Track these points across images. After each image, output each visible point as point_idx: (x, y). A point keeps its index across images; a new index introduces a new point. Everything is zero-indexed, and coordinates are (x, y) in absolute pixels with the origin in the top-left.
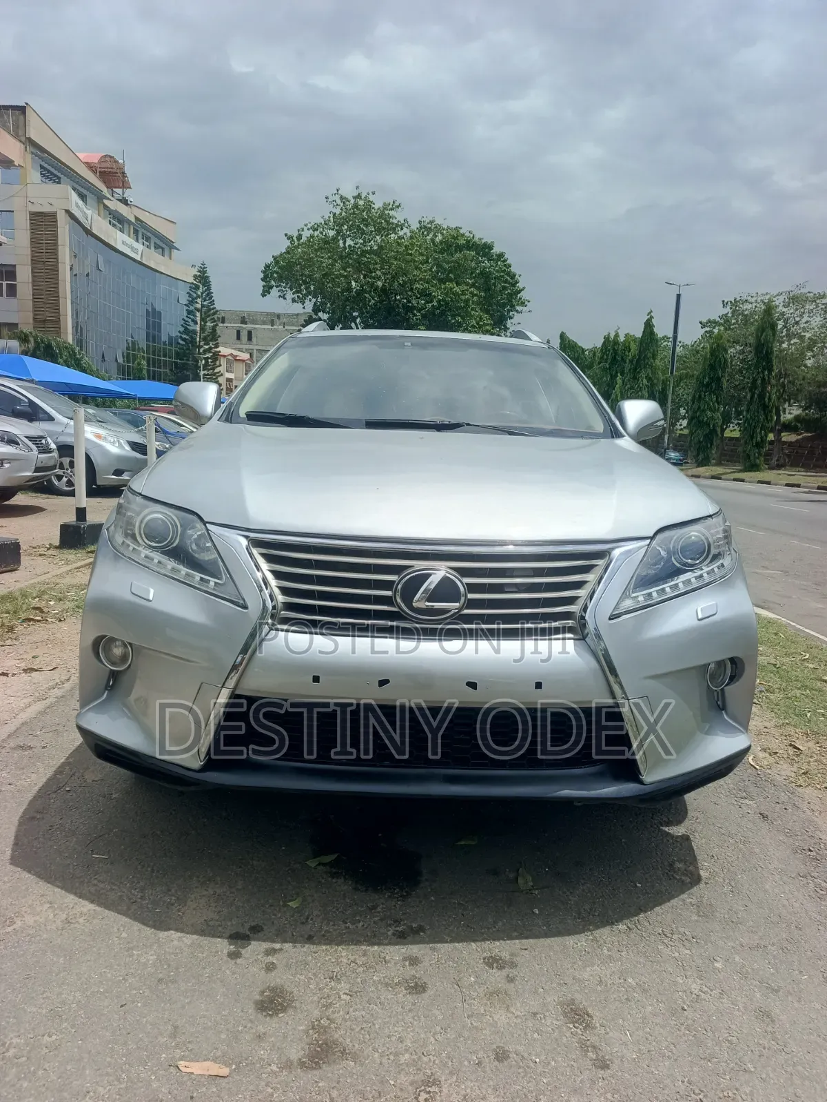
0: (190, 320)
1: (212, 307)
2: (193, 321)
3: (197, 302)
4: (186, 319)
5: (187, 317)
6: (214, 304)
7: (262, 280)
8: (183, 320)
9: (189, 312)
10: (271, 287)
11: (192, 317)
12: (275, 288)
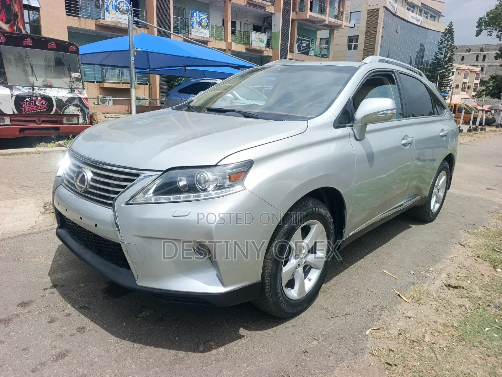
0: (439, 53)
1: (452, 45)
2: (440, 53)
3: (445, 43)
4: (437, 52)
5: (438, 51)
6: (454, 43)
7: (476, 27)
8: (436, 53)
9: (439, 49)
10: (481, 31)
11: (441, 51)
12: (484, 31)
